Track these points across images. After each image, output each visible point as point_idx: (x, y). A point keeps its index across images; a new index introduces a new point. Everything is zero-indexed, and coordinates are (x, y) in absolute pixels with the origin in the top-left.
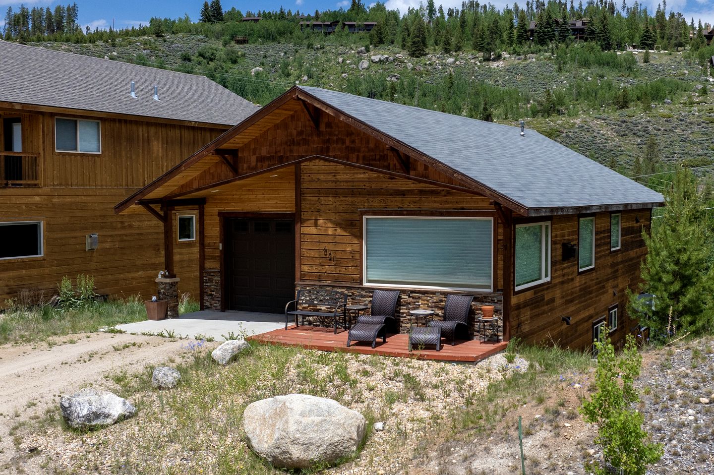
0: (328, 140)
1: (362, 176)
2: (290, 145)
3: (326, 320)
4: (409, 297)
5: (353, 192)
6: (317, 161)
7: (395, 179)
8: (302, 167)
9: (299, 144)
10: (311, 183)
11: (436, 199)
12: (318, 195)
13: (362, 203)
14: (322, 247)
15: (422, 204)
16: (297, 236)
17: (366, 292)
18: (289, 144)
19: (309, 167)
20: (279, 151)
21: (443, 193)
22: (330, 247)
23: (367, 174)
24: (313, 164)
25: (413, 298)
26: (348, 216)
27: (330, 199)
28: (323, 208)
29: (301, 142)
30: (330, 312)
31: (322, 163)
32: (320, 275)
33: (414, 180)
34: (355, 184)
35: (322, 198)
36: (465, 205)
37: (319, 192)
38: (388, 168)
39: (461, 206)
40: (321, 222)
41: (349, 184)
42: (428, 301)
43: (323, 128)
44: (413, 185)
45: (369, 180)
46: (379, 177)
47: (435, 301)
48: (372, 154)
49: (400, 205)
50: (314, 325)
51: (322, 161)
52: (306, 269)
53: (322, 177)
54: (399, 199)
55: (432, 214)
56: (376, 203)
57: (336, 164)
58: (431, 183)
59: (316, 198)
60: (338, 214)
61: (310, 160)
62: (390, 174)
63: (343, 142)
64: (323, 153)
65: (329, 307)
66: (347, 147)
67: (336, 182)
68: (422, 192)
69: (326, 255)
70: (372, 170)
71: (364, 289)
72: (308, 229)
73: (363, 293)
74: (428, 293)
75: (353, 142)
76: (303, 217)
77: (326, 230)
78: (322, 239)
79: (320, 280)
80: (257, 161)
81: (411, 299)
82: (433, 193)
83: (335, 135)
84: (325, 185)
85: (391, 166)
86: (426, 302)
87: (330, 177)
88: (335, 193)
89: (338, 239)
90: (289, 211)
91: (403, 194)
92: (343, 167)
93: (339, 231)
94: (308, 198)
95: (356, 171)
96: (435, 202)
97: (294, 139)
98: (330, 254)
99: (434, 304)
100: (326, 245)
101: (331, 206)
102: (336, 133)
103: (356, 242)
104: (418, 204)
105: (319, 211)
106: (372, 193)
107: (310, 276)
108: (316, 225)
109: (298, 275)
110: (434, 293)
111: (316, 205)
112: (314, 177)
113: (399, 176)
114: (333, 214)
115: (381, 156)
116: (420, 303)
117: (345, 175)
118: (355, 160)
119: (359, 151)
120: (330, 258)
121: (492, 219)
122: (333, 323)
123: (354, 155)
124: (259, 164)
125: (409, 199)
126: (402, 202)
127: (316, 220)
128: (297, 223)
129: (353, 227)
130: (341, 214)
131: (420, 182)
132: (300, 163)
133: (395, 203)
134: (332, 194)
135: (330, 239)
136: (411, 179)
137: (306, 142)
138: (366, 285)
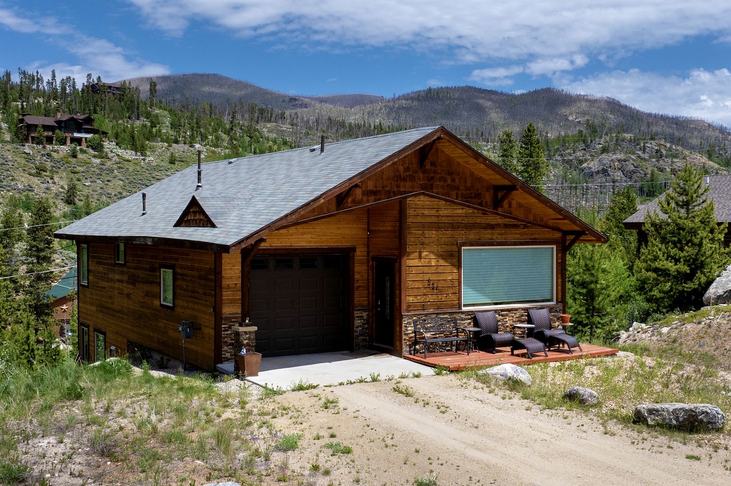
0: (433, 178)
1: (460, 211)
2: (397, 181)
3: (431, 346)
4: (499, 315)
5: (454, 226)
6: (422, 197)
7: (487, 214)
8: (408, 202)
9: (405, 180)
10: (417, 217)
11: (517, 232)
12: (422, 229)
13: (461, 236)
14: (427, 277)
15: (507, 236)
16: (403, 268)
17: (465, 315)
18: (395, 179)
19: (415, 202)
20: (387, 186)
21: (522, 227)
22: (433, 277)
23: (464, 210)
24: (418, 199)
25: (502, 315)
26: (448, 248)
27: (434, 232)
28: (426, 241)
29: (408, 178)
30: (435, 338)
31: (427, 198)
32: (424, 305)
33: (502, 215)
34: (455, 218)
35: (426, 232)
36: (537, 236)
37: (423, 226)
38: (481, 204)
39: (533, 237)
40: (424, 254)
41: (449, 218)
42: (513, 317)
43: (428, 167)
44: (500, 220)
45: (467, 216)
46: (474, 212)
47: (518, 316)
48: (469, 192)
49: (490, 236)
50: (421, 353)
51: (426, 197)
52: (411, 299)
53: (426, 212)
54: (489, 231)
55: (515, 244)
56: (472, 236)
57: (438, 200)
58: (514, 218)
59: (421, 232)
60: (440, 246)
61: (415, 195)
62: (484, 210)
63: (446, 180)
64: (427, 189)
65: (434, 333)
66: (448, 185)
67: (438, 216)
68: (506, 226)
69: (429, 285)
70: (469, 207)
71: (463, 313)
72: (413, 261)
73: (463, 316)
74: (512, 311)
75: (453, 180)
76: (408, 250)
77: (430, 262)
78: (426, 270)
79: (423, 310)
80: (363, 194)
81: (501, 317)
82: (515, 226)
83: (438, 173)
84: (428, 220)
85: (484, 204)
86: (511, 318)
87: (433, 212)
88: (437, 226)
89: (440, 270)
90: (325, 246)
91: (492, 227)
92: (444, 202)
93: (442, 262)
94: (413, 231)
95: (455, 207)
96: (517, 234)
97: (400, 175)
98: (433, 284)
99: (517, 319)
100: (429, 275)
101: (434, 239)
102: (439, 171)
103: (455, 271)
104: (504, 236)
105: (423, 244)
106: (470, 227)
107: (415, 306)
108: (420, 257)
109: (404, 307)
110: (516, 310)
111: (420, 239)
112: (420, 212)
113: (490, 212)
114: (436, 246)
115: (476, 194)
116: (507, 320)
117: (448, 211)
118: (455, 197)
119: (458, 189)
120: (433, 287)
121: (555, 247)
122: (437, 348)
123: (454, 193)
124: (365, 198)
125: (497, 231)
126: (492, 234)
127: (420, 253)
128: (403, 256)
129: (454, 258)
130: (444, 246)
131: (505, 217)
132: (406, 198)
133: (487, 235)
134: (435, 228)
135: (433, 270)
136: (498, 214)
137: (412, 178)
138: (464, 309)
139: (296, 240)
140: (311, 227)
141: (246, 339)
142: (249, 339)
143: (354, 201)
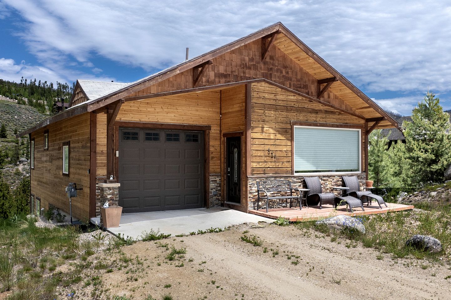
0: (271, 69)
1: (293, 98)
2: (243, 68)
3: (271, 203)
4: (322, 180)
5: (288, 109)
6: (263, 84)
7: (312, 102)
8: (252, 86)
9: (250, 68)
10: (259, 99)
11: (334, 117)
12: (264, 109)
13: (293, 116)
14: (267, 148)
15: (327, 120)
16: (249, 139)
17: (297, 179)
18: (242, 66)
19: (257, 87)
20: (235, 71)
21: (337, 113)
22: (272, 148)
23: (296, 97)
24: (260, 85)
25: (324, 180)
26: (283, 126)
27: (272, 112)
28: (267, 119)
29: (252, 67)
30: (273, 196)
31: (267, 85)
32: (265, 170)
33: (323, 104)
34: (288, 103)
35: (266, 111)
36: (348, 121)
37: (265, 107)
38: (308, 94)
39: (346, 122)
40: (265, 129)
41: (284, 102)
42: (331, 181)
43: (268, 59)
44: (322, 107)
45: (297, 102)
46: (302, 99)
47: (335, 181)
48: (299, 83)
49: (314, 119)
50: (262, 208)
51: (266, 84)
52: (254, 165)
53: (266, 96)
54: (314, 115)
55: (333, 126)
56: (301, 117)
57: (275, 87)
58: (332, 106)
59: (263, 111)
60: (277, 124)
61: (258, 82)
62: (310, 98)
63: (281, 72)
64: (267, 77)
65: (272, 192)
66: (283, 76)
67: (276, 100)
68: (326, 112)
69: (269, 154)
70: (299, 95)
71: (295, 177)
72: (256, 134)
73: (295, 180)
74: (331, 177)
75: (287, 73)
76: (252, 125)
77: (269, 136)
78: (266, 142)
79: (264, 174)
80: (215, 76)
81: (323, 182)
82: (332, 113)
83: (276, 66)
84: (268, 102)
85: (310, 93)
87: (272, 96)
88: (275, 108)
89: (278, 142)
91: (316, 112)
92: (280, 89)
93: (279, 136)
94: (256, 110)
95: (289, 94)
96: (334, 118)
97: (246, 63)
98: (272, 153)
99: (334, 183)
100: (269, 146)
101: (272, 118)
102: (277, 64)
103: (289, 144)
104: (325, 120)
105: (264, 121)
106: (301, 110)
107: (258, 171)
108: (262, 131)
109: (249, 170)
110: (334, 176)
111: (262, 117)
112: (262, 95)
113: (315, 100)
114: (274, 124)
115: (304, 85)
116: (327, 184)
117: (283, 97)
118: (288, 86)
119: (291, 80)
120: (271, 155)
121: (360, 130)
122: (276, 204)
123: (288, 83)
124: (217, 80)
125: (320, 115)
126: (316, 117)
127: (263, 128)
128: (249, 129)
129: (288, 133)
130: (280, 124)
131: (326, 105)
132: (251, 82)
133: (312, 117)
134: (273, 109)
135: (272, 142)
136: (320, 102)
137: (255, 67)
138: (296, 174)
139: (162, 117)
140: (174, 108)
141: (109, 194)
142: (113, 194)
143: (208, 81)
